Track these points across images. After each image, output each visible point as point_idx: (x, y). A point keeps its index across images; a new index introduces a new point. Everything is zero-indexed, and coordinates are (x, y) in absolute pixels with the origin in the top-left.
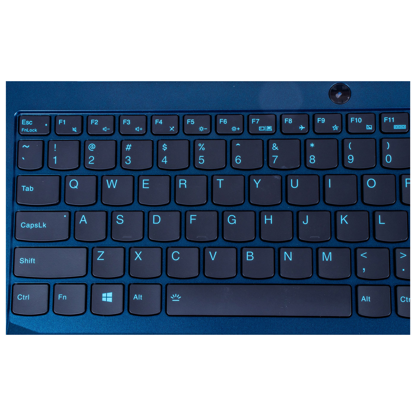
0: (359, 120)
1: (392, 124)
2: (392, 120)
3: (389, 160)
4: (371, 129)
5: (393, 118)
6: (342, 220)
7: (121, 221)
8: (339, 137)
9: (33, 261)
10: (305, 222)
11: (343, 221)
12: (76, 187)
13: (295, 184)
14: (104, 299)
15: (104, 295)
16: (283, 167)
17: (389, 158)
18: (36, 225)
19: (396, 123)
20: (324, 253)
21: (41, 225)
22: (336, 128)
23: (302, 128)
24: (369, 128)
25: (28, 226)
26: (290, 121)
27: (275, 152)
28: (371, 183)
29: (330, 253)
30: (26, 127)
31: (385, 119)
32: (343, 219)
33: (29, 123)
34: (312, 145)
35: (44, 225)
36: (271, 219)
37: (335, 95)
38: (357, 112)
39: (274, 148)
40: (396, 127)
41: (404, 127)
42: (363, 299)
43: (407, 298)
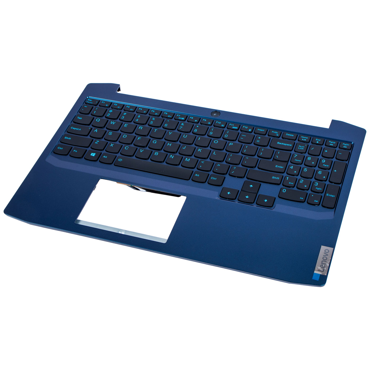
0: (220, 123)
1: (232, 126)
2: (233, 125)
4: (223, 126)
6: (199, 150)
7: (110, 134)
9: (70, 139)
10: (184, 148)
12: (98, 121)
13: (185, 136)
14: (91, 155)
15: (92, 154)
16: (183, 131)
17: (226, 136)
18: (77, 129)
19: (234, 126)
20: (187, 158)
21: (79, 129)
22: (209, 123)
23: (196, 121)
25: (74, 128)
26: (192, 118)
27: (182, 126)
28: (216, 142)
29: (189, 159)
30: (89, 101)
31: (230, 124)
33: (90, 100)
34: (198, 127)
35: (80, 129)
36: (170, 145)
37: (213, 114)
38: (220, 120)
39: (182, 124)
40: (233, 127)
41: (236, 128)
42: (196, 175)
43: (214, 178)
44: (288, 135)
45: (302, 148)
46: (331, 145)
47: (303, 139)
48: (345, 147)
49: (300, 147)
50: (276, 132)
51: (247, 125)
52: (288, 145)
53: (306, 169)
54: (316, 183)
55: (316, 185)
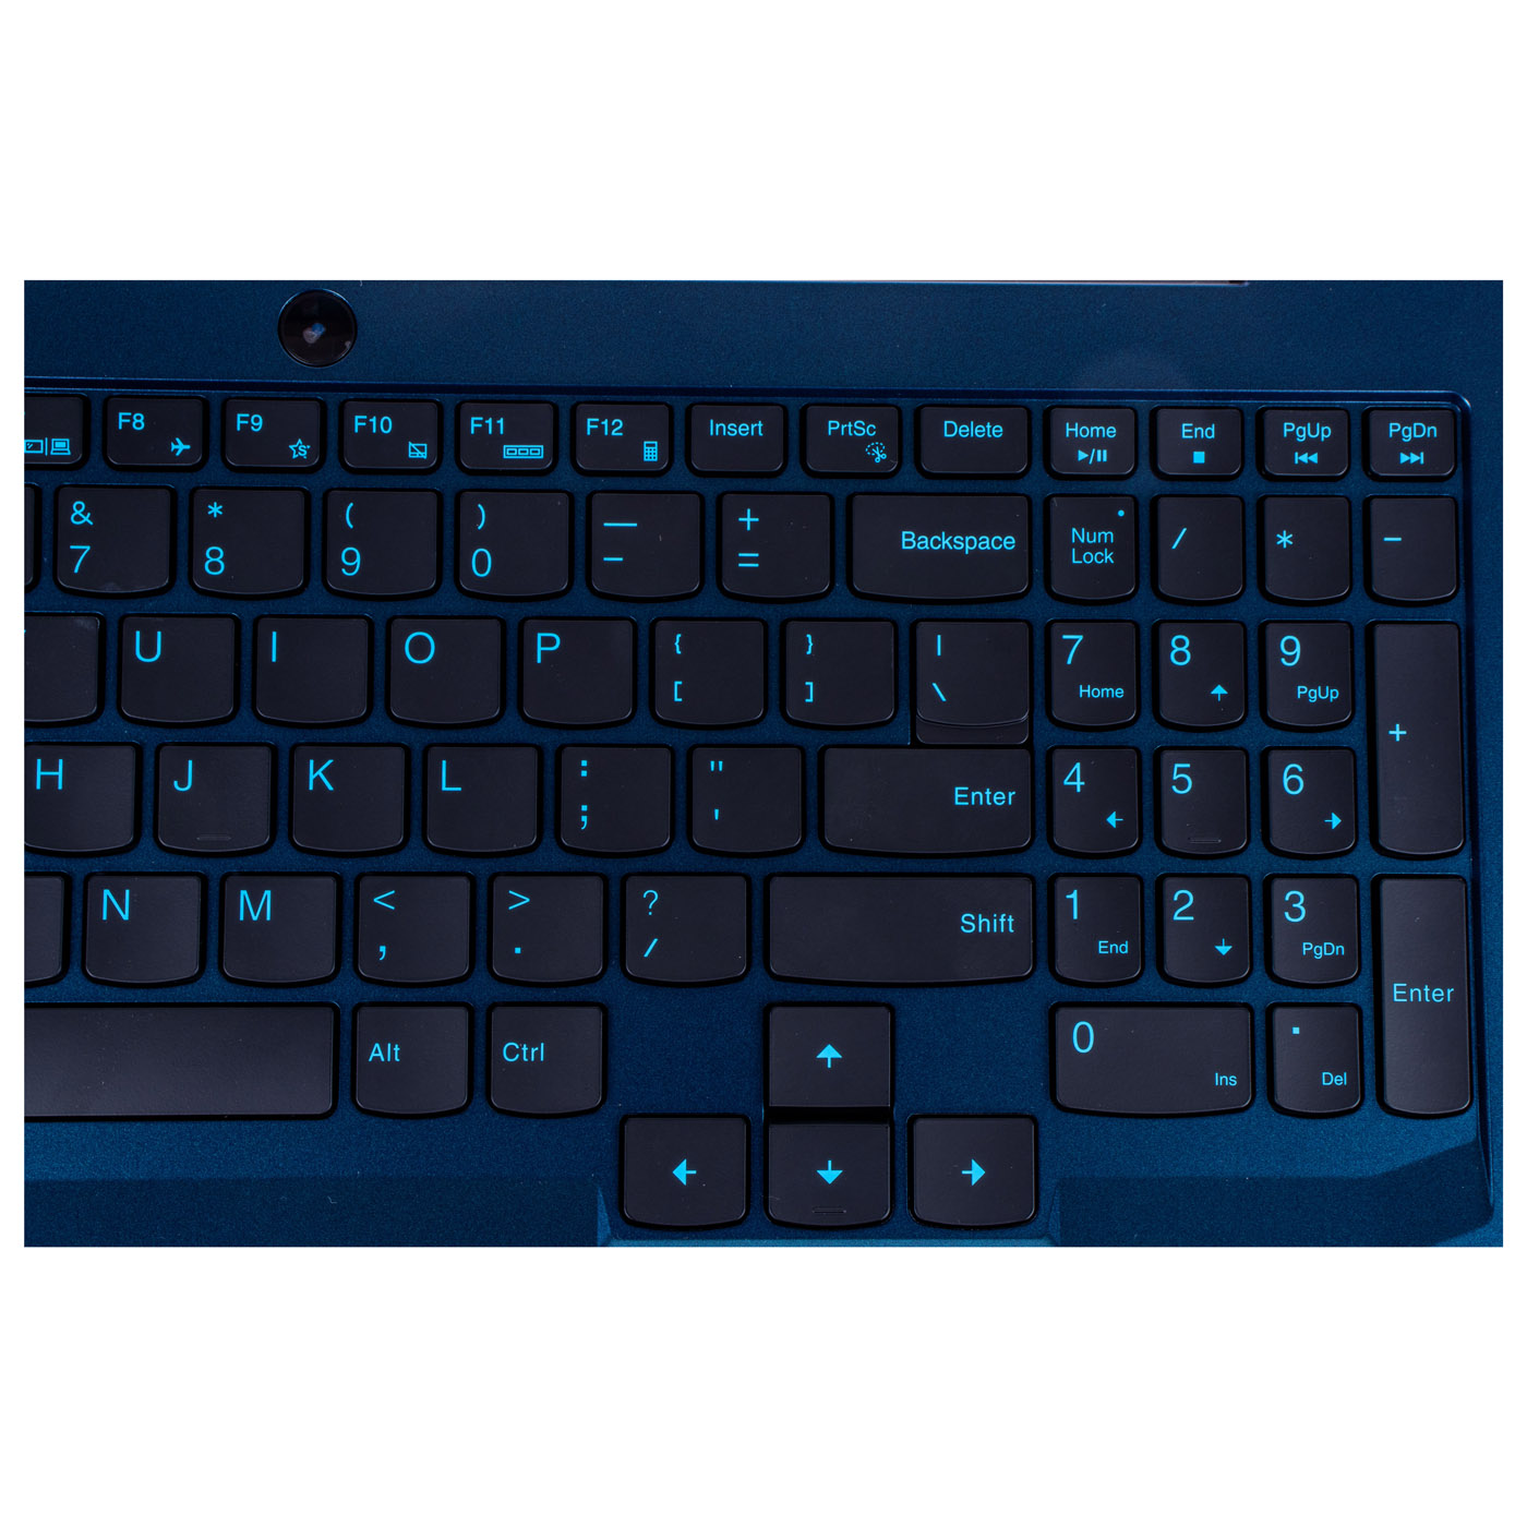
0: (384, 425)
1: (498, 441)
2: (496, 427)
3: (482, 566)
4: (424, 455)
5: (501, 421)
6: (312, 777)
8: (314, 484)
10: (183, 783)
11: (318, 780)
13: (148, 650)
16: (110, 588)
17: (482, 559)
19: (514, 436)
20: (244, 893)
22: (300, 449)
23: (180, 447)
24: (418, 452)
26: (139, 421)
27: (82, 534)
28: (420, 648)
29: (268, 893)
31: (474, 424)
32: (316, 774)
34: (215, 510)
36: (60, 774)
37: (302, 336)
38: (376, 396)
39: (78, 518)
40: (512, 452)
41: (535, 452)
42: (376, 1052)
43: (525, 1049)
44: (963, 431)
45: (1095, 548)
46: (1304, 458)
47: (1082, 455)
48: (1414, 458)
49: (1082, 548)
50: (861, 428)
51: (607, 398)
52: (986, 543)
53: (1180, 771)
54: (1295, 899)
55: (1296, 913)
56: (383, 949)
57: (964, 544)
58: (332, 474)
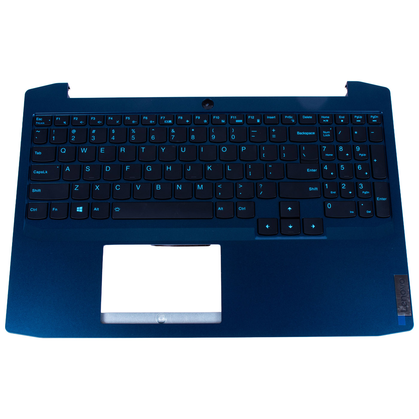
0: (218, 118)
1: (235, 120)
2: (235, 118)
3: (233, 138)
4: (224, 122)
5: (235, 117)
7: (88, 170)
8: (208, 126)
9: (39, 191)
10: (189, 169)
11: (209, 169)
12: (64, 152)
13: (183, 150)
14: (78, 210)
15: (78, 208)
16: (177, 141)
17: (233, 136)
18: (42, 172)
19: (237, 119)
20: (198, 185)
21: (45, 172)
22: (205, 121)
23: (188, 121)
24: (223, 121)
25: (38, 172)
26: (181, 118)
27: (173, 134)
28: (224, 149)
29: (202, 185)
30: (38, 121)
31: (231, 117)
32: (209, 168)
33: (40, 119)
34: (193, 130)
35: (46, 172)
36: (170, 168)
37: (205, 105)
38: (216, 114)
39: (173, 132)
40: (237, 121)
41: (241, 121)
42: (219, 209)
43: (242, 208)
44: (306, 117)
45: (327, 134)
46: (358, 121)
47: (324, 121)
48: (375, 121)
49: (325, 134)
50: (290, 117)
51: (251, 113)
52: (310, 133)
53: (342, 166)
54: (361, 185)
55: (361, 187)
56: (220, 193)
57: (307, 134)
58: (210, 125)
